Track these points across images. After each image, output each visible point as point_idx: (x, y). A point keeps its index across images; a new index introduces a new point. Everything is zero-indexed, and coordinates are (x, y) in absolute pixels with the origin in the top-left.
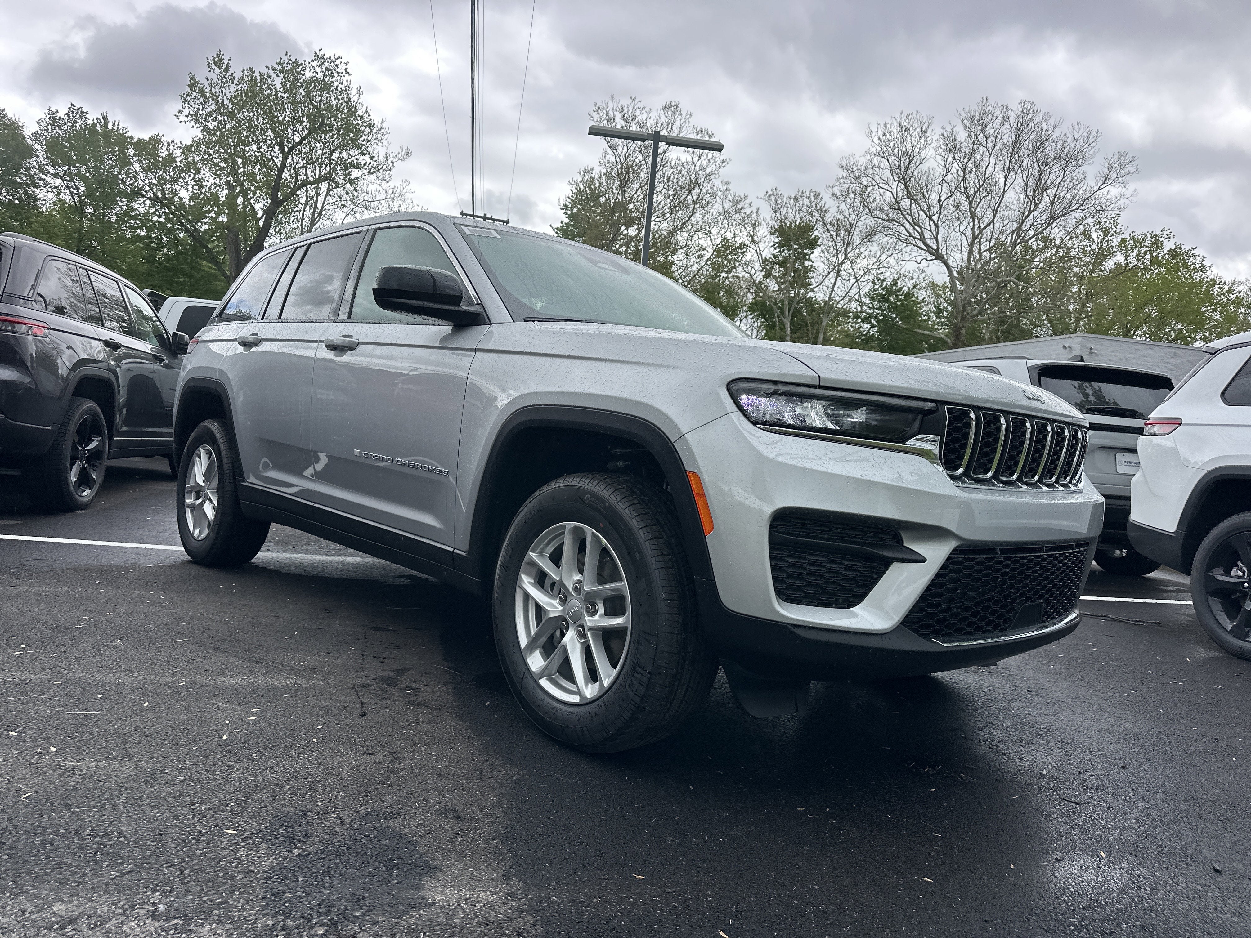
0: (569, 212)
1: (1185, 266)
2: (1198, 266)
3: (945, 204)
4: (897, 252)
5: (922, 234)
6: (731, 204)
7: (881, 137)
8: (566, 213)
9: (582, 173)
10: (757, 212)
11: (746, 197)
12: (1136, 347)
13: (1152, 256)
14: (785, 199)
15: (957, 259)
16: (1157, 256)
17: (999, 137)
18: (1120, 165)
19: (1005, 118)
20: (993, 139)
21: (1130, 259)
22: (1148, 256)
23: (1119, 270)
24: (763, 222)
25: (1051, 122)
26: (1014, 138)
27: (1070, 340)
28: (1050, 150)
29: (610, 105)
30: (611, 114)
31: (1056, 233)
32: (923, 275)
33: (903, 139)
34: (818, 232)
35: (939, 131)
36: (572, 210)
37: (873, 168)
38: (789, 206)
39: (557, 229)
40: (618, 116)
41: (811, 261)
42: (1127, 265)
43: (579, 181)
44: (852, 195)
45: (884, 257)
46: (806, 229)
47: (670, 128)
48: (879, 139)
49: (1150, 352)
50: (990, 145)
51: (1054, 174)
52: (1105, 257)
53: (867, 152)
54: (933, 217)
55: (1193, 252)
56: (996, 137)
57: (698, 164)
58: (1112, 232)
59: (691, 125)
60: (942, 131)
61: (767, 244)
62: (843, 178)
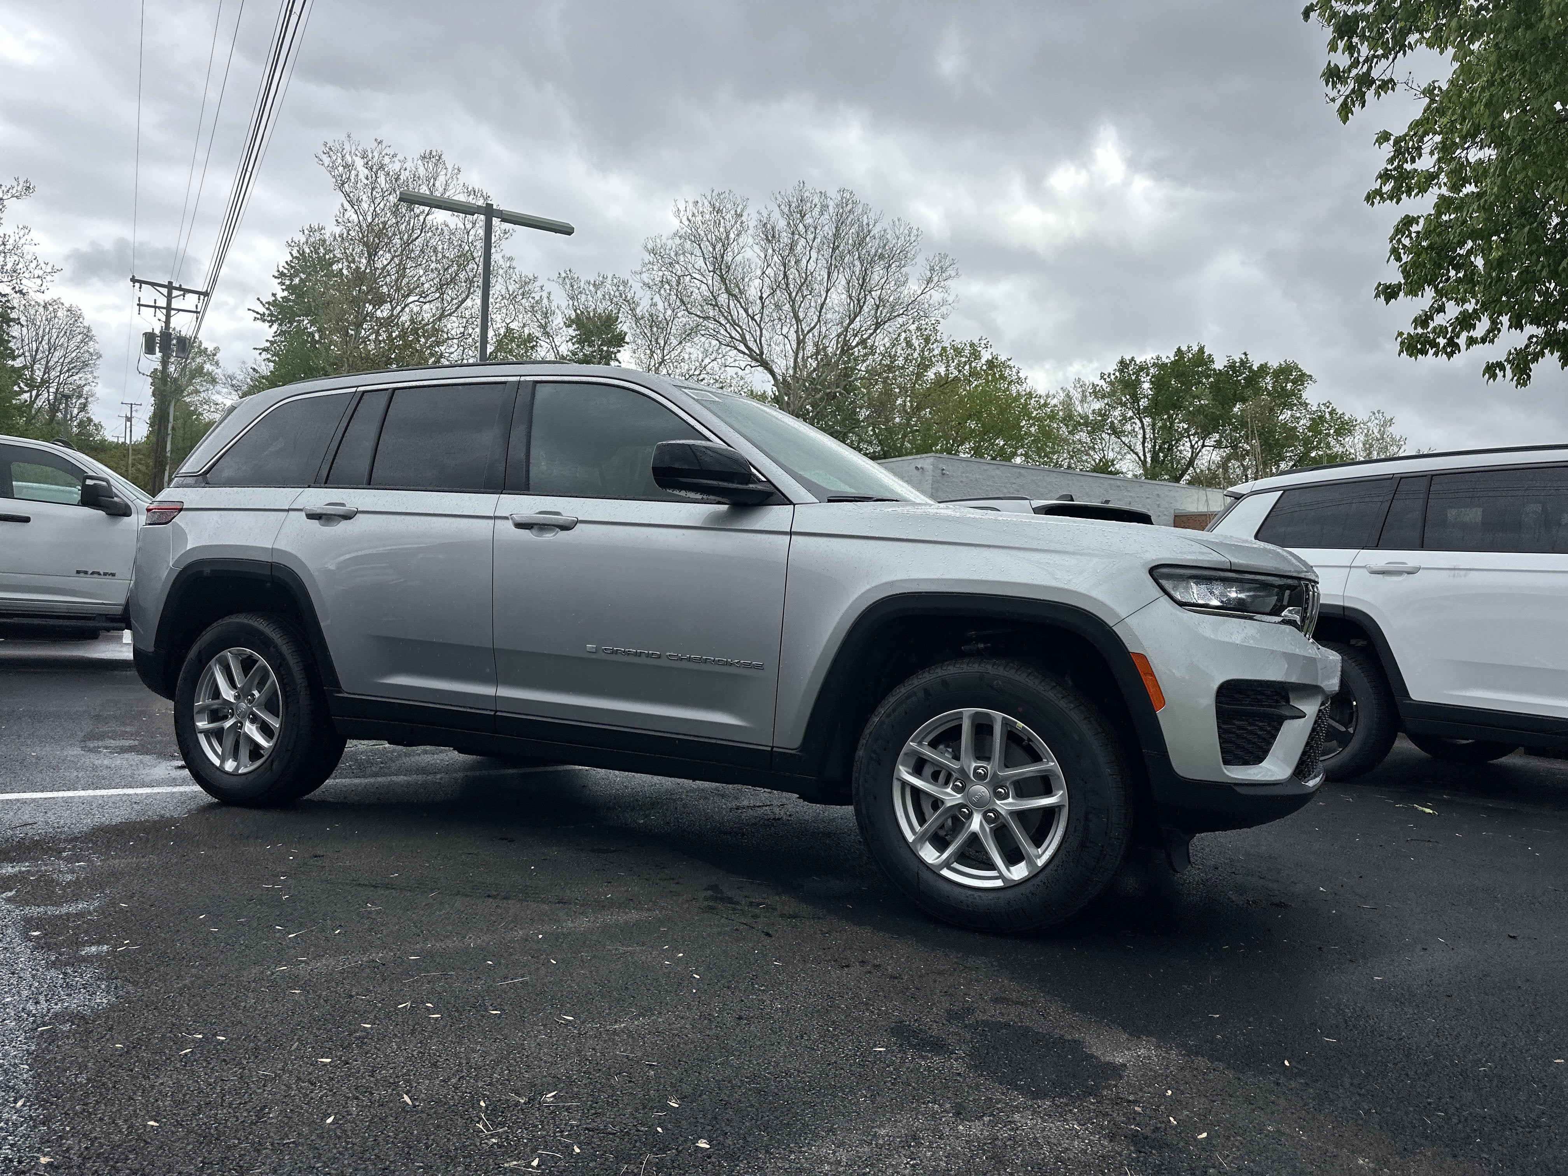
0: (288, 282)
1: (1002, 377)
2: (1014, 378)
3: (767, 302)
4: (720, 356)
5: (743, 337)
6: (517, 286)
7: (690, 217)
8: (282, 284)
9: (306, 232)
10: (548, 298)
11: (535, 279)
12: (985, 468)
13: (970, 367)
14: (582, 284)
15: (782, 365)
16: (975, 367)
17: (819, 228)
18: (941, 268)
19: (824, 208)
20: (813, 230)
21: (952, 369)
22: (967, 367)
23: (942, 383)
24: (557, 311)
25: (871, 215)
26: (834, 230)
27: (922, 461)
28: (872, 246)
29: (347, 147)
30: (348, 158)
31: (881, 341)
32: (742, 383)
33: (717, 224)
34: (625, 325)
35: (755, 216)
36: (292, 280)
37: (684, 254)
38: (587, 292)
39: (269, 303)
40: (359, 163)
41: (617, 360)
42: (947, 375)
43: (302, 242)
44: (667, 286)
45: (707, 361)
46: (609, 321)
47: (431, 184)
48: (688, 219)
49: (998, 472)
50: (811, 237)
51: (877, 274)
52: (928, 366)
53: (675, 234)
54: (756, 317)
55: (1009, 363)
56: (816, 228)
57: (472, 232)
58: (933, 340)
59: (461, 182)
60: (759, 217)
61: (564, 338)
62: (650, 263)
